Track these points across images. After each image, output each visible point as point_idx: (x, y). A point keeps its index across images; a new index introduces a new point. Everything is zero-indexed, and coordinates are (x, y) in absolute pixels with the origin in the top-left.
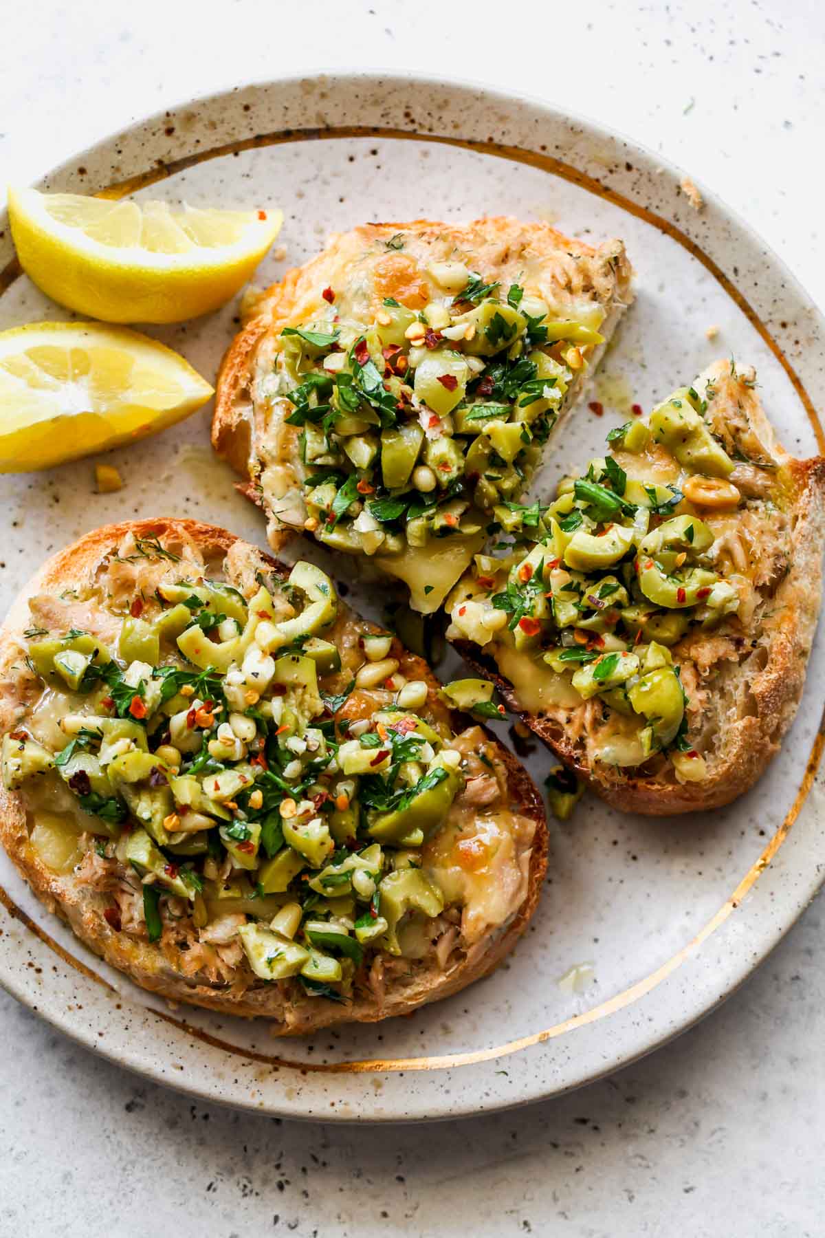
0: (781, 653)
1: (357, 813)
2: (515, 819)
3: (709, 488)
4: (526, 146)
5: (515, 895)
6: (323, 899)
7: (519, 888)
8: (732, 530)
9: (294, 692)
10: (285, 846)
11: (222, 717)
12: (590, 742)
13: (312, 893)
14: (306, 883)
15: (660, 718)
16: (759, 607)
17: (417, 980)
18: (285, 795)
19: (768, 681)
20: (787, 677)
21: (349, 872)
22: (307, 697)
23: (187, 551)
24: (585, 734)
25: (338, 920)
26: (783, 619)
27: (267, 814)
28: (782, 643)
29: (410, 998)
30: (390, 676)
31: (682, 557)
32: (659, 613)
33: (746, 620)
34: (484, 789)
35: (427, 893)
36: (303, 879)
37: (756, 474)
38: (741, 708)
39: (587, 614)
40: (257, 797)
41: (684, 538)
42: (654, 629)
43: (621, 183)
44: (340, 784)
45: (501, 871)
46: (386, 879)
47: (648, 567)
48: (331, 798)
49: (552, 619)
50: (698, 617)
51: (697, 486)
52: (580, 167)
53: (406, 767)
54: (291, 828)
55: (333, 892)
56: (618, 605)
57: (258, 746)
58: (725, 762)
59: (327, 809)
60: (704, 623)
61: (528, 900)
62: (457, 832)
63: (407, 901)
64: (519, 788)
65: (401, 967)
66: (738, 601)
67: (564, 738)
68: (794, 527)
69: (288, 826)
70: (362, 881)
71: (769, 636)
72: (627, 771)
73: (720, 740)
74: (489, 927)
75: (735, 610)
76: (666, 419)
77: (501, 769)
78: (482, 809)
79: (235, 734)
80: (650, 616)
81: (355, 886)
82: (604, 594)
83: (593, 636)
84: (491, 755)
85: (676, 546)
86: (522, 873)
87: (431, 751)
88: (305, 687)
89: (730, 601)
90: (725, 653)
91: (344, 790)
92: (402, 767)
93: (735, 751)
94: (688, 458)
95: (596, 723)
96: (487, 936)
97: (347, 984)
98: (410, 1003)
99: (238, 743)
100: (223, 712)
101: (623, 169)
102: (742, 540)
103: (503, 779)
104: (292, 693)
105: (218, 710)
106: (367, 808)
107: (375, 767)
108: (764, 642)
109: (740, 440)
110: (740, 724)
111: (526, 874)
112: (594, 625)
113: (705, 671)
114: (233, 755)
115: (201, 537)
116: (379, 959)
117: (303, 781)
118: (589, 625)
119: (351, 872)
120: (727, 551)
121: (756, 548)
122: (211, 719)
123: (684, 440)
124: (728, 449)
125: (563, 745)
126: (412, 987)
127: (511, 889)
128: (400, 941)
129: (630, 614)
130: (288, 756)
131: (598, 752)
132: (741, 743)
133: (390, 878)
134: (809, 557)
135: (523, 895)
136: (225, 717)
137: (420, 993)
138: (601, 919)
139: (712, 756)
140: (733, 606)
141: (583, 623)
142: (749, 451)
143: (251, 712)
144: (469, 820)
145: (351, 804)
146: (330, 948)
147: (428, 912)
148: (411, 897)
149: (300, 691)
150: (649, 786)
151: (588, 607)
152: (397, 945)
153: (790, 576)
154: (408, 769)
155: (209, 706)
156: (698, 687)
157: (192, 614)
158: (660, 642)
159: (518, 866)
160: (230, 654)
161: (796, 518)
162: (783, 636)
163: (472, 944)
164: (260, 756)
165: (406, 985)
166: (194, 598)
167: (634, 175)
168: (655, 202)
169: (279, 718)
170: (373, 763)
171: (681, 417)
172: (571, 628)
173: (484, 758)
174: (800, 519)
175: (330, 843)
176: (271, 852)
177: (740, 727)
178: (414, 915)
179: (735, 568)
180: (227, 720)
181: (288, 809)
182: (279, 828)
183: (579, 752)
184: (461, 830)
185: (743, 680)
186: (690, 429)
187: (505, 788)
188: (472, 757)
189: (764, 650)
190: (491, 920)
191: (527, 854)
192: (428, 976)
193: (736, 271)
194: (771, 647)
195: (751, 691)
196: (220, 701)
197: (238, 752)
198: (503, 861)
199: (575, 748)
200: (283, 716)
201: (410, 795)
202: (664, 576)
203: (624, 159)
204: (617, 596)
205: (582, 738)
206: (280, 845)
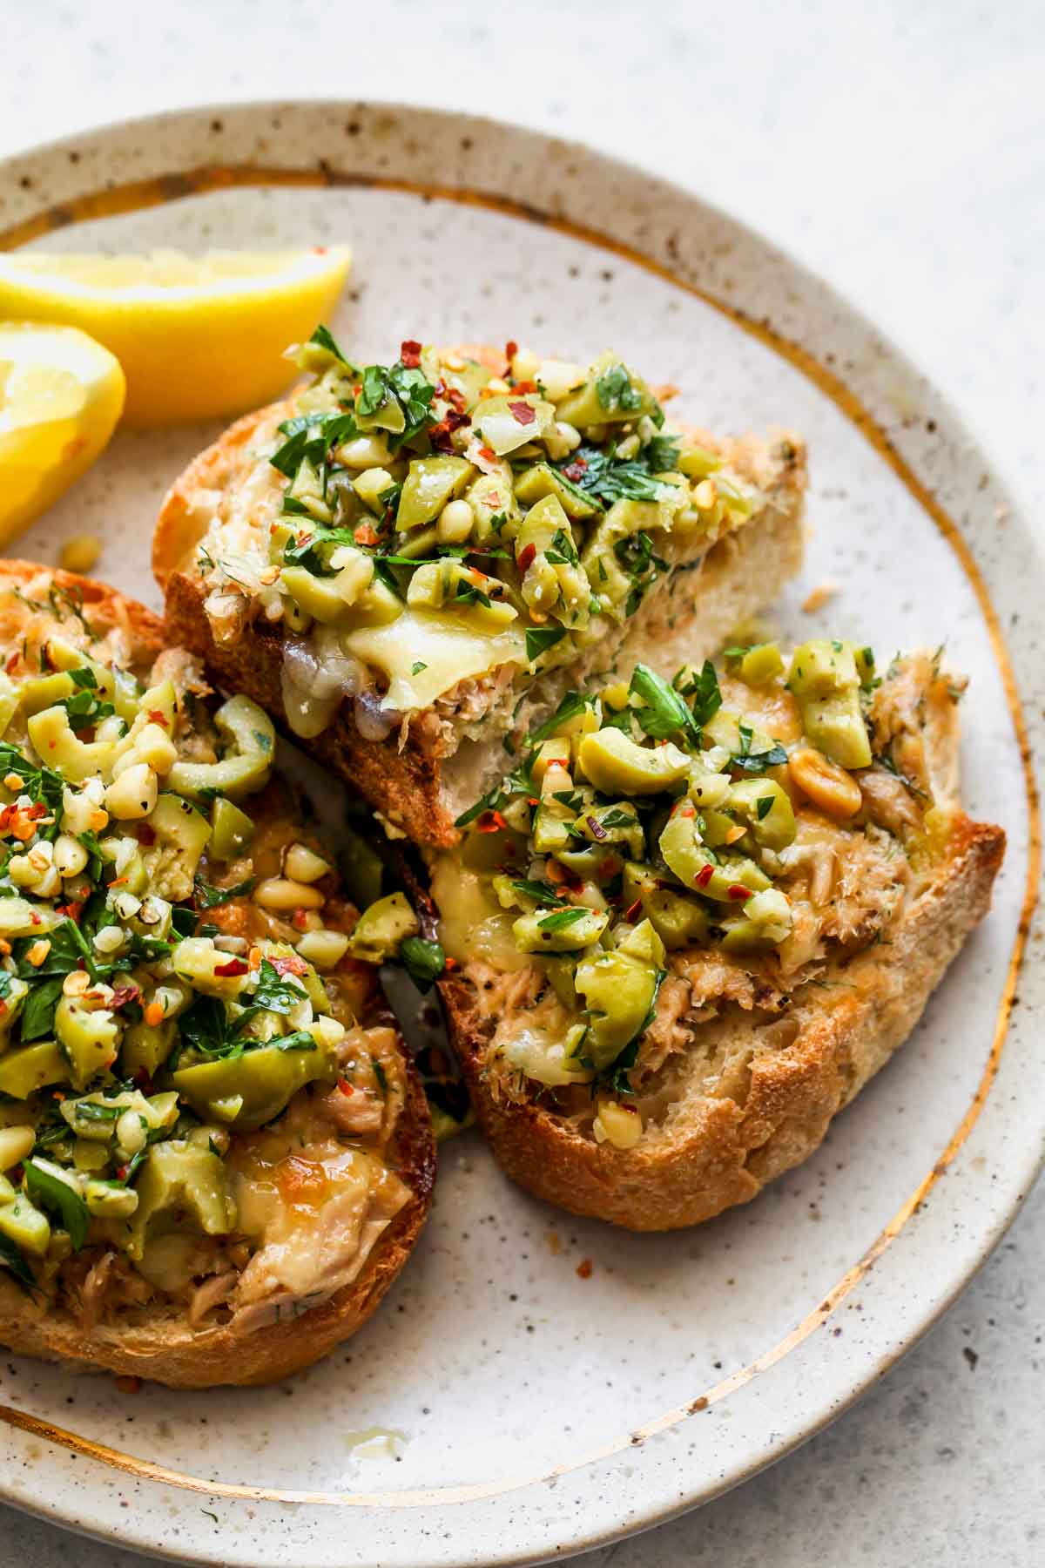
0: (817, 1040)
1: (169, 1042)
2: (385, 1173)
3: (825, 775)
4: (809, 347)
5: (335, 1268)
6: (71, 1137)
7: (346, 1263)
8: (829, 843)
9: (163, 851)
10: (50, 1037)
11: (49, 834)
12: (504, 1027)
13: (61, 1123)
14: (58, 1102)
15: (603, 1014)
16: (814, 964)
17: (153, 1324)
18: (82, 966)
19: (780, 1067)
20: (809, 1080)
21: (119, 1108)
22: (177, 865)
23: (116, 636)
24: (501, 1013)
25: (78, 1174)
26: (842, 1001)
27: (45, 979)
28: (824, 1030)
29: (131, 1345)
30: (306, 909)
31: (738, 832)
32: (672, 887)
33: (789, 966)
34: (362, 1109)
35: (214, 1195)
36: (55, 1096)
37: (899, 795)
38: (726, 1082)
39: (579, 843)
40: (41, 949)
41: (753, 807)
42: (658, 909)
43: (912, 446)
44: (163, 988)
45: (332, 1226)
46: (166, 1145)
47: (684, 815)
48: (141, 1001)
49: (529, 835)
50: (725, 926)
51: (810, 763)
52: (868, 402)
53: (264, 1018)
54: (68, 1007)
55: (86, 1127)
56: (624, 849)
57: (78, 892)
58: (670, 1145)
59: (128, 1013)
60: (729, 935)
61: (351, 1289)
62: (295, 1144)
63: (179, 1189)
64: (412, 1142)
65: (137, 1290)
66: (789, 932)
67: (473, 1012)
68: (918, 895)
69: (65, 1005)
70: (130, 1129)
71: (812, 1012)
72: (533, 1086)
73: (678, 1112)
74: (280, 1288)
75: (778, 939)
76: (812, 657)
77: (397, 1100)
78: (346, 1136)
79: (53, 860)
80: (662, 885)
81: (118, 1131)
82: (613, 822)
83: (572, 879)
84: (391, 1073)
85: (738, 816)
86: (359, 1248)
87: (309, 1014)
88: (180, 851)
89: (778, 924)
90: (738, 991)
91: (166, 1000)
92: (260, 1015)
93: (690, 1136)
94: (815, 725)
95: (523, 1003)
96: (272, 1301)
97: (51, 1268)
98: (128, 1351)
99: (52, 872)
100: (53, 824)
101: (922, 427)
102: (835, 864)
103: (394, 1114)
104: (159, 850)
105: (49, 821)
106: (186, 1042)
107: (220, 979)
108: (803, 1017)
109: (900, 744)
110: (715, 1104)
111: (365, 1251)
112: (583, 863)
113: (699, 1001)
114: (38, 884)
115: (142, 629)
116: (110, 1256)
117: (115, 960)
118: (574, 863)
119: (122, 1111)
120: (805, 871)
121: (848, 885)
122: (31, 830)
123: (823, 699)
124: (877, 742)
125: (466, 1020)
126: (143, 1331)
127: (332, 1256)
128: (149, 1243)
129: (635, 872)
130: (111, 920)
131: (505, 1042)
132: (702, 1130)
133: (173, 1147)
134: (919, 953)
135: (349, 1276)
136: (55, 834)
137: (151, 1344)
138: (445, 1387)
139: (656, 1129)
140: (780, 934)
141: (567, 856)
142: (905, 763)
143: (89, 841)
144: (318, 1139)
145: (165, 1022)
146: (49, 1202)
147: (204, 1221)
148: (189, 1187)
149: (171, 853)
150: (551, 1125)
151: (582, 833)
152: (140, 1245)
153: (880, 951)
154: (267, 1022)
155: (39, 811)
156: (680, 1021)
157: (75, 693)
158: (657, 927)
159: (361, 1232)
160: (96, 762)
161: (926, 887)
162: (831, 1022)
163: (246, 1303)
164: (73, 905)
165: (133, 1324)
166: (89, 672)
167: (932, 440)
168: (947, 488)
169: (123, 866)
170: (220, 971)
171: (833, 664)
172: (548, 856)
173: (379, 1071)
174: (932, 890)
175: (112, 1054)
176: (28, 1035)
177: (711, 1106)
178: (180, 1216)
179: (809, 895)
180: (53, 840)
181: (75, 984)
182: (53, 1007)
183: (484, 1038)
184: (303, 1145)
185: (749, 1048)
186: (837, 684)
187: (390, 1126)
188: (364, 1061)
189: (797, 1025)
190: (286, 1280)
191: (380, 1225)
192: (170, 1325)
193: (1015, 619)
194: (807, 1027)
195: (750, 1066)
196: (54, 811)
197: (46, 886)
198: (338, 1215)
199: (480, 1031)
200: (129, 866)
201: (249, 1047)
202: (700, 839)
203: (929, 413)
204: (627, 833)
205: (495, 1020)
206: (43, 1032)
